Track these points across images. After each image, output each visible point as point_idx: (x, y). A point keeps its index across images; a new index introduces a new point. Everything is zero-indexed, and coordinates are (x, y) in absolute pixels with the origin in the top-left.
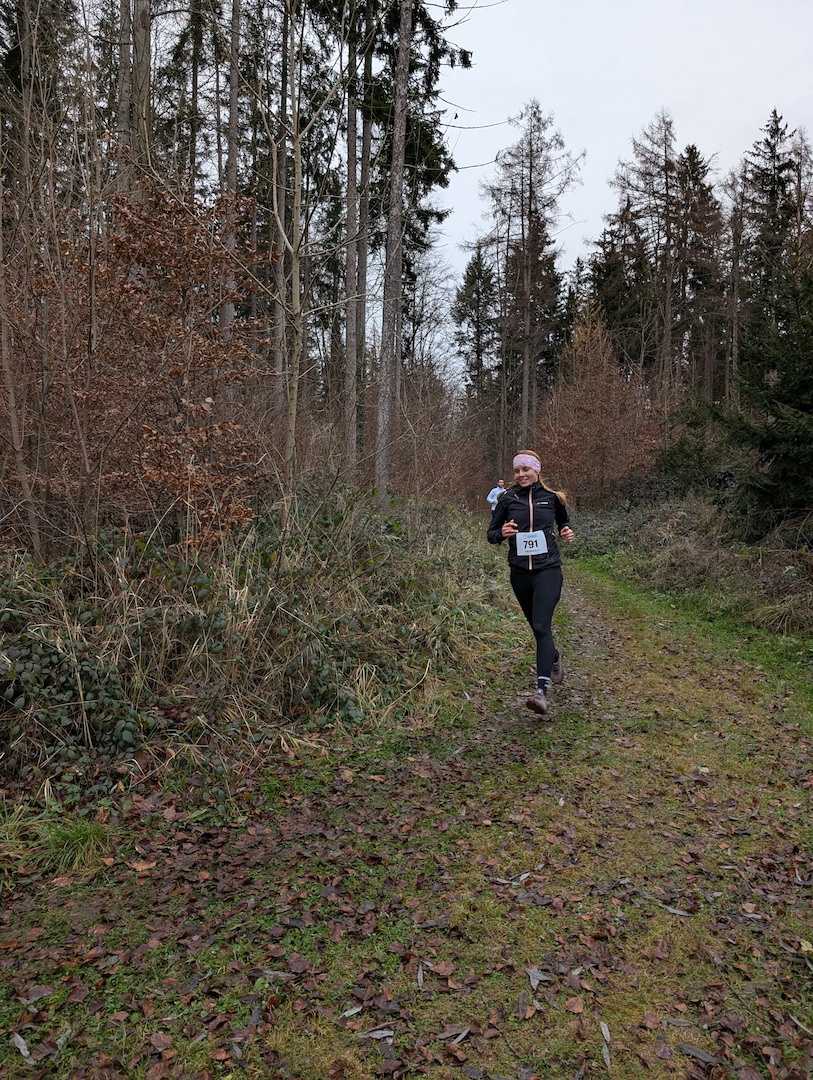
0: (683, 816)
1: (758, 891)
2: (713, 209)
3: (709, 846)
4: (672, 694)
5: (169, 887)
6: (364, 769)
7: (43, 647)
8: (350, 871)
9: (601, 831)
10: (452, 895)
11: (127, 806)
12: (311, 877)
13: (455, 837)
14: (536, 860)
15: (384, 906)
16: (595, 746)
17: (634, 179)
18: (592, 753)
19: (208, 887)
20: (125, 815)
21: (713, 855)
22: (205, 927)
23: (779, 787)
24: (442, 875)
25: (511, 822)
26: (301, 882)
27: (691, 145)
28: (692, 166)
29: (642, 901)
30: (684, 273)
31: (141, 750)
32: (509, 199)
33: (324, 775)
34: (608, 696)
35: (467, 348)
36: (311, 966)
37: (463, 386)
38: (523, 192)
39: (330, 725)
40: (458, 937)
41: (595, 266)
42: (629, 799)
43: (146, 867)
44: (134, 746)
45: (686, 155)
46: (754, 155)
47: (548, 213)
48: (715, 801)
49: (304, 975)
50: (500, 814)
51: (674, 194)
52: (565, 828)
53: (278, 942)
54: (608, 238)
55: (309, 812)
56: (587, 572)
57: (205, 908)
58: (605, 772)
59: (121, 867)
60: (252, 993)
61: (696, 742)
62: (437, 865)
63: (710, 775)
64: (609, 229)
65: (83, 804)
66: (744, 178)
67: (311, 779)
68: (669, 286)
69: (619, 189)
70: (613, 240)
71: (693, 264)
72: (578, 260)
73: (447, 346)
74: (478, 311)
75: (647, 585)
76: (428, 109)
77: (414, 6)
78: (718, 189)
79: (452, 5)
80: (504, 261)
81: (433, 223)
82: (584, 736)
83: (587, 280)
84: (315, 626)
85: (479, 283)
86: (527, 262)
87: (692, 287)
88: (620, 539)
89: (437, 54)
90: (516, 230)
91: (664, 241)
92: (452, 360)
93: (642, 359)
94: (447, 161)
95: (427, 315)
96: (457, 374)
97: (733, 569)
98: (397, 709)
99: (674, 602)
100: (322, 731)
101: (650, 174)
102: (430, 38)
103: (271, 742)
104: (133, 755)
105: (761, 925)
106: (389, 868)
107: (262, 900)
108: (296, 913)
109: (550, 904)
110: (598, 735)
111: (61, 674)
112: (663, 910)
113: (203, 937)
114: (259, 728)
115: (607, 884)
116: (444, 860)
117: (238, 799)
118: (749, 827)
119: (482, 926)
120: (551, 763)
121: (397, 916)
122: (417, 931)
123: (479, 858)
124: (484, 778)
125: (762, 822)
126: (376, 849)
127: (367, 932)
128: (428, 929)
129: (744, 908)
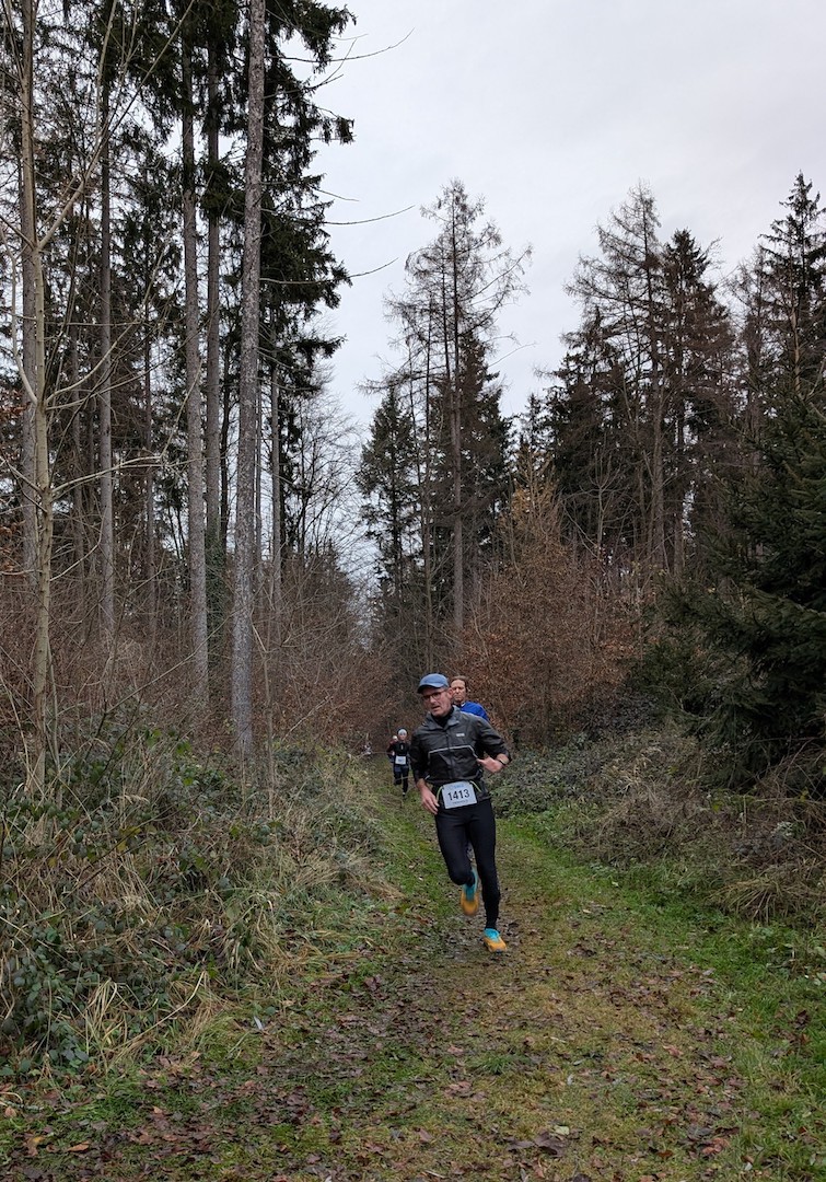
2: (717, 318)
17: (602, 282)
27: (681, 231)
28: (684, 259)
30: (680, 408)
32: (427, 318)
35: (380, 526)
37: (374, 580)
38: (445, 307)
41: (556, 405)
45: (674, 246)
46: (773, 239)
47: (481, 335)
51: (659, 300)
54: (573, 366)
64: (573, 353)
66: (760, 273)
68: (657, 428)
69: (580, 298)
70: (579, 368)
71: (691, 397)
72: (533, 399)
73: (350, 526)
74: (392, 476)
75: (589, 853)
76: (307, 202)
77: (268, 63)
78: (723, 289)
79: (323, 59)
80: (424, 404)
81: (319, 357)
82: (405, 1080)
83: (544, 426)
84: (30, 930)
85: (393, 436)
86: (456, 404)
87: (692, 429)
88: (567, 788)
89: (305, 125)
90: (438, 361)
91: (648, 366)
92: (359, 545)
93: (601, 533)
94: (334, 272)
95: (321, 484)
96: (367, 563)
97: (706, 828)
98: (147, 1046)
99: (620, 878)
100: (23, 1081)
101: (624, 274)
102: (294, 105)
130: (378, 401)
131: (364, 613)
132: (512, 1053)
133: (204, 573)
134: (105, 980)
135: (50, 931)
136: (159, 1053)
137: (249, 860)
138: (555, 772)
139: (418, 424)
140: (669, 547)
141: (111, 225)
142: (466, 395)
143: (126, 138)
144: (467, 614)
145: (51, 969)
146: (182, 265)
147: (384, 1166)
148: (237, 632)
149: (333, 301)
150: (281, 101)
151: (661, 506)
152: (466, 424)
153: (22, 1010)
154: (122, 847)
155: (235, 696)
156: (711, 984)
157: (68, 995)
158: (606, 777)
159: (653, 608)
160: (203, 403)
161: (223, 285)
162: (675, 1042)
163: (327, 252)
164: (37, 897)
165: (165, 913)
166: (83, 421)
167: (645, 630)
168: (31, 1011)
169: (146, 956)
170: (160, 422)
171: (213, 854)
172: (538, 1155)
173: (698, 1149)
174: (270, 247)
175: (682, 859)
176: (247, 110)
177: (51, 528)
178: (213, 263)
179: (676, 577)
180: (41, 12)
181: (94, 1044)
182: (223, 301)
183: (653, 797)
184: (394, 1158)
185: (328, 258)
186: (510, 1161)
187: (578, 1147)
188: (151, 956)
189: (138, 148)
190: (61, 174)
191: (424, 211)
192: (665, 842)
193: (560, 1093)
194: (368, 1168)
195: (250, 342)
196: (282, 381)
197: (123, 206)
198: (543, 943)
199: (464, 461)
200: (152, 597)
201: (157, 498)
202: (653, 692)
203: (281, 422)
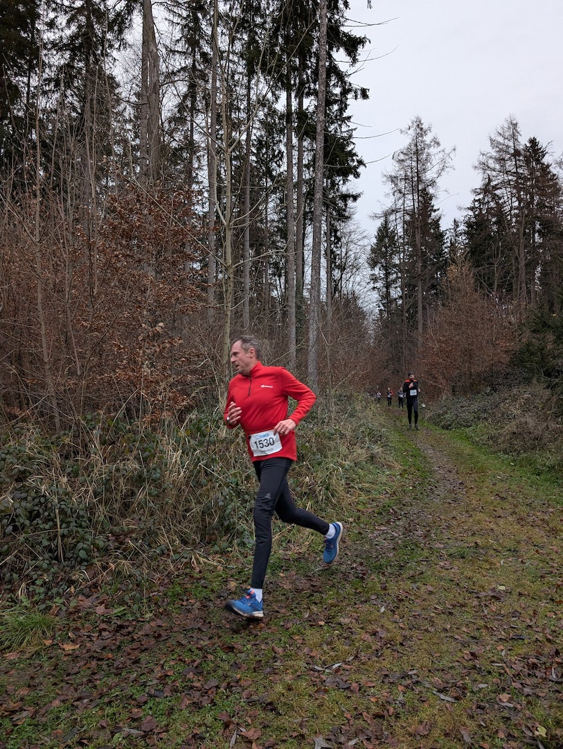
0: (474, 623)
1: (517, 685)
2: (552, 180)
3: (488, 648)
4: (492, 529)
5: (82, 663)
6: (245, 582)
7: (36, 492)
8: (209, 656)
9: (407, 633)
10: (277, 677)
11: (73, 603)
12: (180, 660)
13: (293, 633)
14: (349, 653)
15: (224, 684)
16: (423, 568)
17: (491, 163)
18: (418, 572)
19: (107, 664)
20: (71, 610)
21: (490, 655)
22: (95, 693)
23: (557, 602)
24: (276, 662)
25: (339, 624)
26: (172, 663)
27: (532, 138)
28: (535, 151)
29: (422, 689)
30: (533, 224)
31: (92, 564)
32: (403, 182)
33: (215, 585)
34: (444, 531)
35: (379, 284)
36: (157, 726)
37: (377, 310)
38: (412, 177)
39: (229, 549)
40: (272, 710)
41: (469, 224)
42: (436, 608)
43: (73, 648)
44: (87, 561)
45: (528, 145)
47: (431, 190)
48: (502, 612)
49: (150, 733)
50: (333, 618)
51: (520, 171)
52: (379, 630)
53: (140, 707)
55: (197, 611)
56: (455, 440)
57: (100, 680)
59: (56, 647)
60: (109, 744)
61: (502, 566)
62: (273, 654)
63: (506, 592)
64: (477, 198)
65: (44, 601)
67: (206, 587)
68: (522, 234)
69: (481, 171)
70: (480, 206)
71: (539, 218)
73: (364, 284)
74: (386, 260)
76: (344, 128)
77: (327, 64)
78: (555, 166)
79: (355, 61)
80: (402, 225)
81: (350, 203)
83: (461, 234)
85: (386, 240)
86: (418, 224)
87: (539, 235)
88: (482, 415)
89: (345, 92)
91: (516, 204)
92: (369, 293)
94: (358, 161)
95: (350, 264)
96: (373, 303)
98: (282, 538)
101: (503, 159)
102: (340, 83)
103: (185, 560)
104: (85, 568)
105: (512, 713)
106: (238, 655)
107: (141, 675)
108: (160, 686)
109: (349, 687)
110: (427, 559)
111: (46, 510)
112: (435, 697)
113: (91, 701)
114: (180, 550)
115: (398, 674)
116: (280, 650)
117: (150, 601)
118: (525, 633)
119: (292, 702)
120: (384, 579)
121: (231, 692)
122: (243, 704)
123: (306, 650)
124: (330, 590)
125: (537, 630)
126: (234, 640)
127: (206, 702)
128: (251, 703)
129: (501, 697)
130: (379, 223)
131: (371, 326)
133: (294, 305)
135: (233, 480)
136: (289, 542)
138: (474, 407)
139: (399, 234)
141: (251, 142)
142: (423, 220)
143: (259, 101)
146: (285, 160)
148: (310, 336)
149: (357, 175)
150: (333, 80)
151: (524, 273)
155: (310, 367)
158: (502, 410)
161: (303, 168)
163: (354, 152)
170: (272, 235)
178: (300, 159)
182: (304, 176)
185: (355, 155)
189: (264, 105)
191: (402, 132)
193: (498, 569)
195: (318, 195)
196: (331, 214)
197: (256, 133)
199: (422, 252)
201: (270, 272)
202: (524, 367)
203: (331, 234)
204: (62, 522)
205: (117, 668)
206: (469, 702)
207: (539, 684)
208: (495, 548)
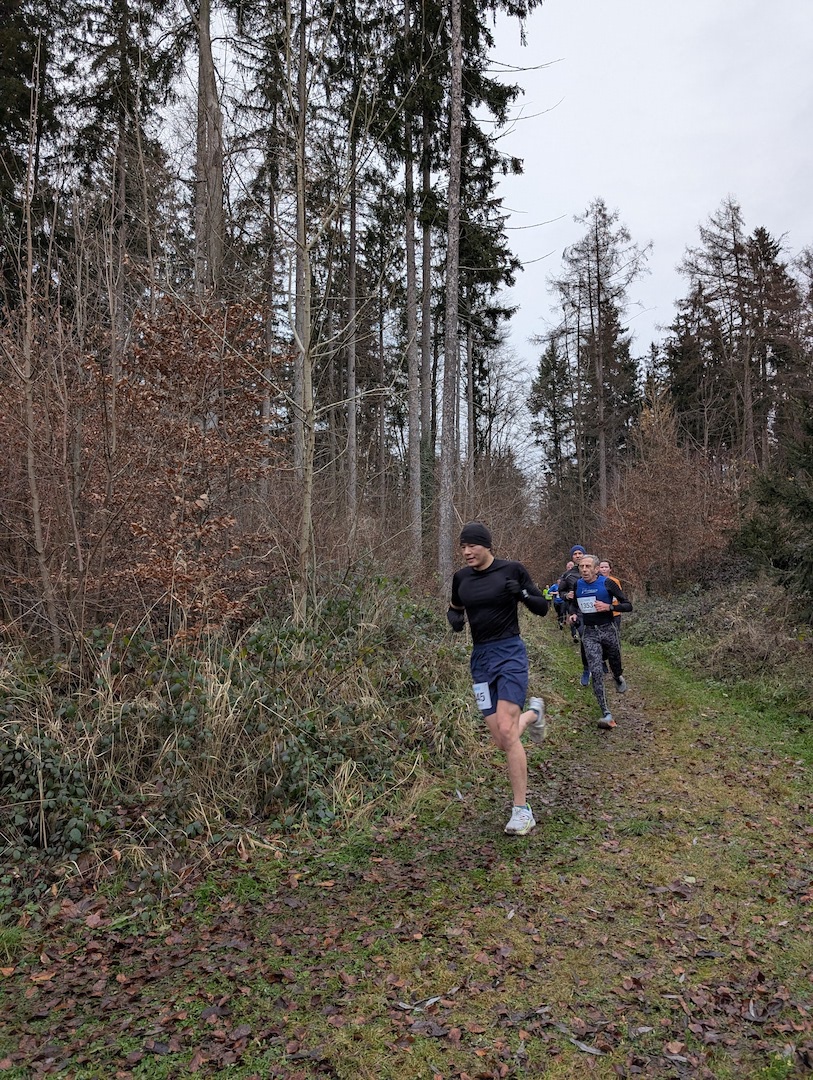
0: (644, 934)
1: (696, 1028)
2: (791, 286)
3: (659, 972)
4: (686, 792)
6: (314, 875)
7: (8, 745)
8: (244, 989)
9: (542, 950)
10: (341, 1019)
11: (54, 910)
12: (200, 996)
13: (374, 953)
14: (453, 982)
15: (264, 1031)
16: (578, 851)
17: (702, 264)
18: (570, 858)
19: (91, 1003)
20: (49, 921)
21: (661, 982)
22: (66, 1048)
23: (768, 901)
24: (342, 996)
25: (445, 937)
26: (188, 1000)
27: (760, 228)
28: (763, 247)
29: (555, 1036)
30: (763, 350)
31: (88, 851)
32: (577, 291)
34: (615, 795)
35: (545, 437)
37: (541, 474)
38: (590, 284)
39: (296, 826)
40: (326, 1072)
41: (671, 350)
42: (589, 912)
43: (45, 976)
44: (81, 847)
45: (754, 238)
47: (617, 303)
48: (687, 917)
50: (437, 928)
51: (744, 275)
52: (501, 945)
53: (129, 1069)
54: (682, 322)
55: (236, 920)
56: (647, 660)
57: (78, 1027)
58: (575, 882)
59: (18, 977)
61: (693, 847)
62: (340, 985)
63: (696, 885)
64: (682, 314)
65: (10, 908)
68: (747, 364)
69: (688, 275)
70: (687, 324)
71: (771, 342)
72: (653, 345)
73: (523, 437)
74: (554, 401)
75: (704, 673)
76: (492, 215)
77: (464, 124)
78: (792, 267)
79: (502, 119)
80: (576, 350)
81: (501, 320)
82: (569, 839)
83: (661, 365)
84: (294, 721)
85: (554, 374)
86: (599, 351)
87: (772, 365)
88: (687, 624)
89: (490, 164)
90: (585, 321)
91: (738, 321)
92: (530, 450)
93: (706, 439)
94: (511, 262)
95: (503, 408)
96: (535, 463)
97: (793, 654)
98: (377, 808)
99: (728, 690)
100: (287, 832)
101: (719, 258)
102: (482, 151)
103: (228, 844)
104: (76, 857)
105: (684, 1071)
106: (287, 987)
107: (138, 1020)
108: (164, 1037)
109: (445, 1035)
110: (585, 838)
111: (23, 772)
112: (573, 1047)
113: (58, 1060)
114: (222, 828)
115: (522, 1014)
116: (350, 979)
117: (168, 906)
118: (717, 950)
119: (357, 1059)
120: (519, 869)
121: (269, 1045)
122: (284, 1062)
123: (389, 978)
124: (437, 886)
125: (735, 943)
126: (285, 965)
127: (229, 1062)
128: (298, 1061)
129: (669, 1047)
130: (543, 349)
131: (534, 496)
132: (650, 820)
133: (419, 469)
134: (347, 759)
135: (308, 723)
136: (386, 814)
137: (452, 674)
138: (676, 613)
139: (572, 365)
140: (759, 449)
141: (357, 235)
142: (605, 345)
143: (368, 177)
144: (610, 498)
145: (309, 751)
146: (405, 261)
147: (554, 903)
148: (442, 511)
149: (510, 282)
150: (472, 147)
151: (751, 420)
152: (607, 364)
153: (288, 780)
154: (360, 662)
155: (441, 556)
156: (803, 771)
157: (321, 770)
158: (717, 616)
159: (747, 493)
160: (419, 354)
161: (432, 271)
162: (775, 814)
163: (506, 248)
164: (299, 699)
165: (391, 713)
166: (336, 367)
167: (742, 508)
168: (294, 780)
169: (377, 742)
170: (389, 367)
171: (425, 669)
172: (672, 898)
173: (797, 897)
174: (466, 245)
175: (776, 677)
176: (449, 156)
177: (313, 438)
178: (426, 259)
179: (764, 471)
180: (311, 96)
181: (339, 806)
182: (434, 284)
183: (753, 631)
184: (561, 897)
185: (507, 252)
186: (650, 902)
187: (703, 893)
188: (380, 743)
189: (375, 183)
190: (322, 201)
191: (576, 219)
192: (763, 664)
193: (688, 851)
194: (541, 904)
195: (452, 310)
196: (474, 337)
197: (365, 222)
198: (672, 738)
199: (606, 390)
200: (382, 488)
201: (387, 420)
202: (750, 554)
203: (474, 365)
204: (47, 788)
205: (106, 1010)
206: (621, 1056)
207: (729, 1025)
208: (687, 820)
